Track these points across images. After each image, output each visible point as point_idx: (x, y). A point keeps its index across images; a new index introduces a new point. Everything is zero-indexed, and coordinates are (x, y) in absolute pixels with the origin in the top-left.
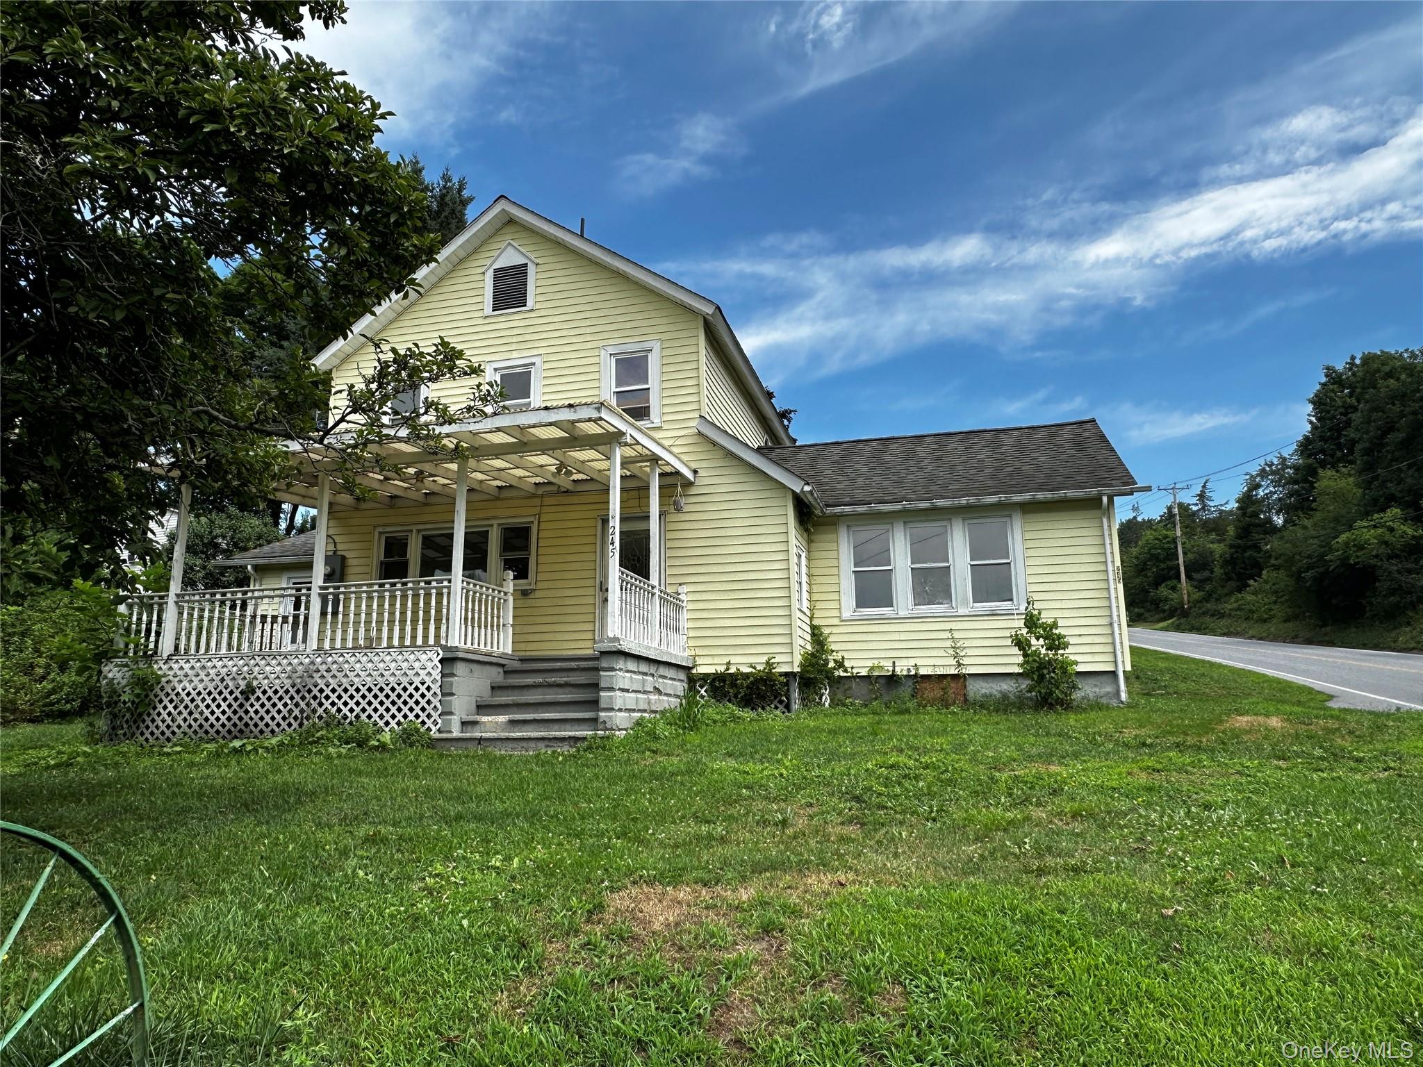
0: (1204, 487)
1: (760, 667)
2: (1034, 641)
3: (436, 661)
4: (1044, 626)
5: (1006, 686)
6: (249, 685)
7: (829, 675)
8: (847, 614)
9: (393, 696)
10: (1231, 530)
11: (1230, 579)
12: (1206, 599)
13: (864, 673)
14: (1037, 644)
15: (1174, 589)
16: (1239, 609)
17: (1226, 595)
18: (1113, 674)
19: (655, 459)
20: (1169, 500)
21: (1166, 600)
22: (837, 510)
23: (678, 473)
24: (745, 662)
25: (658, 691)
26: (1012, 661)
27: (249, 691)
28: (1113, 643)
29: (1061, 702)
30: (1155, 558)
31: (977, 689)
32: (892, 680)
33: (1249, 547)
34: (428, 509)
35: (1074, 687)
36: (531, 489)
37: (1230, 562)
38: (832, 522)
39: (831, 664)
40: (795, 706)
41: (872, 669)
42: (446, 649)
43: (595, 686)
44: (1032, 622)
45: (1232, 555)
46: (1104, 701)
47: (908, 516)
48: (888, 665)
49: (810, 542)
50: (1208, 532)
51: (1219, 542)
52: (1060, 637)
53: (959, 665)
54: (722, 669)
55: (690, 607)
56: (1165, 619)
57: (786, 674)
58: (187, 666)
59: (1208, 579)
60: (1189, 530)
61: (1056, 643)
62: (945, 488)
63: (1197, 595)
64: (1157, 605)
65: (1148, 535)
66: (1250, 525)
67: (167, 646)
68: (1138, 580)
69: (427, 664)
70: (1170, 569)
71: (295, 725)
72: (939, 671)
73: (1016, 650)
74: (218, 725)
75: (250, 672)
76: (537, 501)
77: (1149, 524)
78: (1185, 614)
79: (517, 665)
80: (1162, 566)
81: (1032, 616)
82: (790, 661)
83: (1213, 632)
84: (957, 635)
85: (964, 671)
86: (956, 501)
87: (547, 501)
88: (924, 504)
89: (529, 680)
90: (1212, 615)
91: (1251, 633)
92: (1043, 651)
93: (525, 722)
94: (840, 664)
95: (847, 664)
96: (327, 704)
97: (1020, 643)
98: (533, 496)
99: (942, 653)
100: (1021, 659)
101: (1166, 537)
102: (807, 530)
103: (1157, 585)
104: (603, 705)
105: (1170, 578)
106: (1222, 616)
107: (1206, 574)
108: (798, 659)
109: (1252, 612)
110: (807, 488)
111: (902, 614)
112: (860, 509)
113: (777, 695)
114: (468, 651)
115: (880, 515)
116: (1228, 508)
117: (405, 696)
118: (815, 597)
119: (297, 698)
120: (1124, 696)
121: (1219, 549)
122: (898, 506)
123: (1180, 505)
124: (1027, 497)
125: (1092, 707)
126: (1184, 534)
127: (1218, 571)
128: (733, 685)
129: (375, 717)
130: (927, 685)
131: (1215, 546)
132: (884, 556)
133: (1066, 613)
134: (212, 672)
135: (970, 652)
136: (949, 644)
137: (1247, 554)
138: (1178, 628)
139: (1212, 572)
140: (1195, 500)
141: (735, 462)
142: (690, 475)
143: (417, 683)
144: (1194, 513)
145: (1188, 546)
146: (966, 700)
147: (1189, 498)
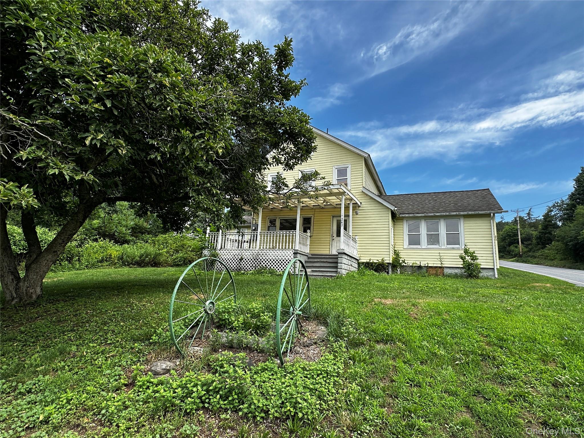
0: (530, 210)
1: (380, 261)
2: (467, 257)
3: (292, 253)
4: (470, 253)
5: (456, 271)
6: (242, 257)
7: (400, 264)
8: (405, 247)
9: (280, 262)
10: (540, 227)
11: (539, 244)
12: (529, 251)
13: (411, 265)
14: (468, 258)
15: (516, 247)
16: (542, 255)
17: (537, 250)
18: (493, 269)
19: (351, 199)
20: (515, 215)
21: (513, 251)
22: (404, 215)
23: (357, 203)
24: (375, 259)
25: (351, 265)
26: (460, 263)
27: (241, 259)
28: (493, 259)
29: (475, 276)
30: (509, 236)
31: (447, 271)
32: (420, 267)
33: (547, 233)
34: (282, 212)
35: (480, 272)
36: (312, 207)
37: (539, 238)
38: (402, 219)
39: (401, 262)
40: (390, 273)
41: (413, 264)
42: (294, 250)
43: (337, 263)
44: (466, 251)
45: (540, 235)
46: (490, 277)
47: (426, 218)
48: (418, 263)
49: (394, 225)
50: (531, 227)
51: (535, 231)
52: (475, 256)
53: (442, 264)
54: (368, 261)
55: (358, 242)
56: (512, 258)
57: (388, 263)
58: (225, 252)
59: (530, 244)
60: (523, 226)
61: (474, 258)
62: (438, 209)
63: (526, 250)
64: (510, 253)
65: (507, 227)
66: (547, 225)
67: (219, 247)
68: (502, 243)
69: (290, 254)
70: (515, 240)
71: (254, 269)
72: (435, 265)
73: (461, 260)
74: (233, 268)
75: (242, 254)
76: (314, 210)
77: (507, 223)
78: (521, 256)
79: (311, 256)
80: (512, 238)
81: (466, 250)
82: (389, 259)
83: (532, 263)
84: (441, 255)
85: (443, 266)
86: (442, 214)
87: (316, 210)
88: (432, 214)
89: (316, 260)
90: (531, 257)
91: (546, 264)
92: (470, 260)
93: (316, 271)
94: (404, 262)
95: (406, 262)
96: (262, 263)
97: (462, 258)
98: (313, 209)
99: (436, 260)
100: (462, 263)
101: (514, 228)
102: (394, 221)
103: (509, 245)
104: (339, 267)
105: (515, 243)
106: (535, 257)
107: (530, 242)
108: (391, 260)
109: (547, 256)
110: (396, 209)
111: (423, 247)
112: (411, 215)
113: (385, 269)
114: (300, 251)
115: (417, 217)
116: (539, 218)
117: (283, 262)
118: (395, 241)
119: (254, 261)
120: (496, 276)
121: (535, 233)
122: (423, 215)
123: (520, 217)
124: (466, 213)
125: (486, 279)
126: (521, 227)
127: (534, 241)
128: (372, 265)
129: (275, 267)
130: (431, 269)
131: (534, 232)
132: (418, 229)
133: (477, 250)
134: (232, 254)
135: (445, 260)
136: (439, 257)
137: (546, 235)
138: (517, 261)
139: (532, 241)
140: (526, 215)
141: (373, 200)
142: (359, 204)
143: (287, 259)
144: (525, 220)
145: (522, 232)
146: (443, 275)
147: (524, 215)
